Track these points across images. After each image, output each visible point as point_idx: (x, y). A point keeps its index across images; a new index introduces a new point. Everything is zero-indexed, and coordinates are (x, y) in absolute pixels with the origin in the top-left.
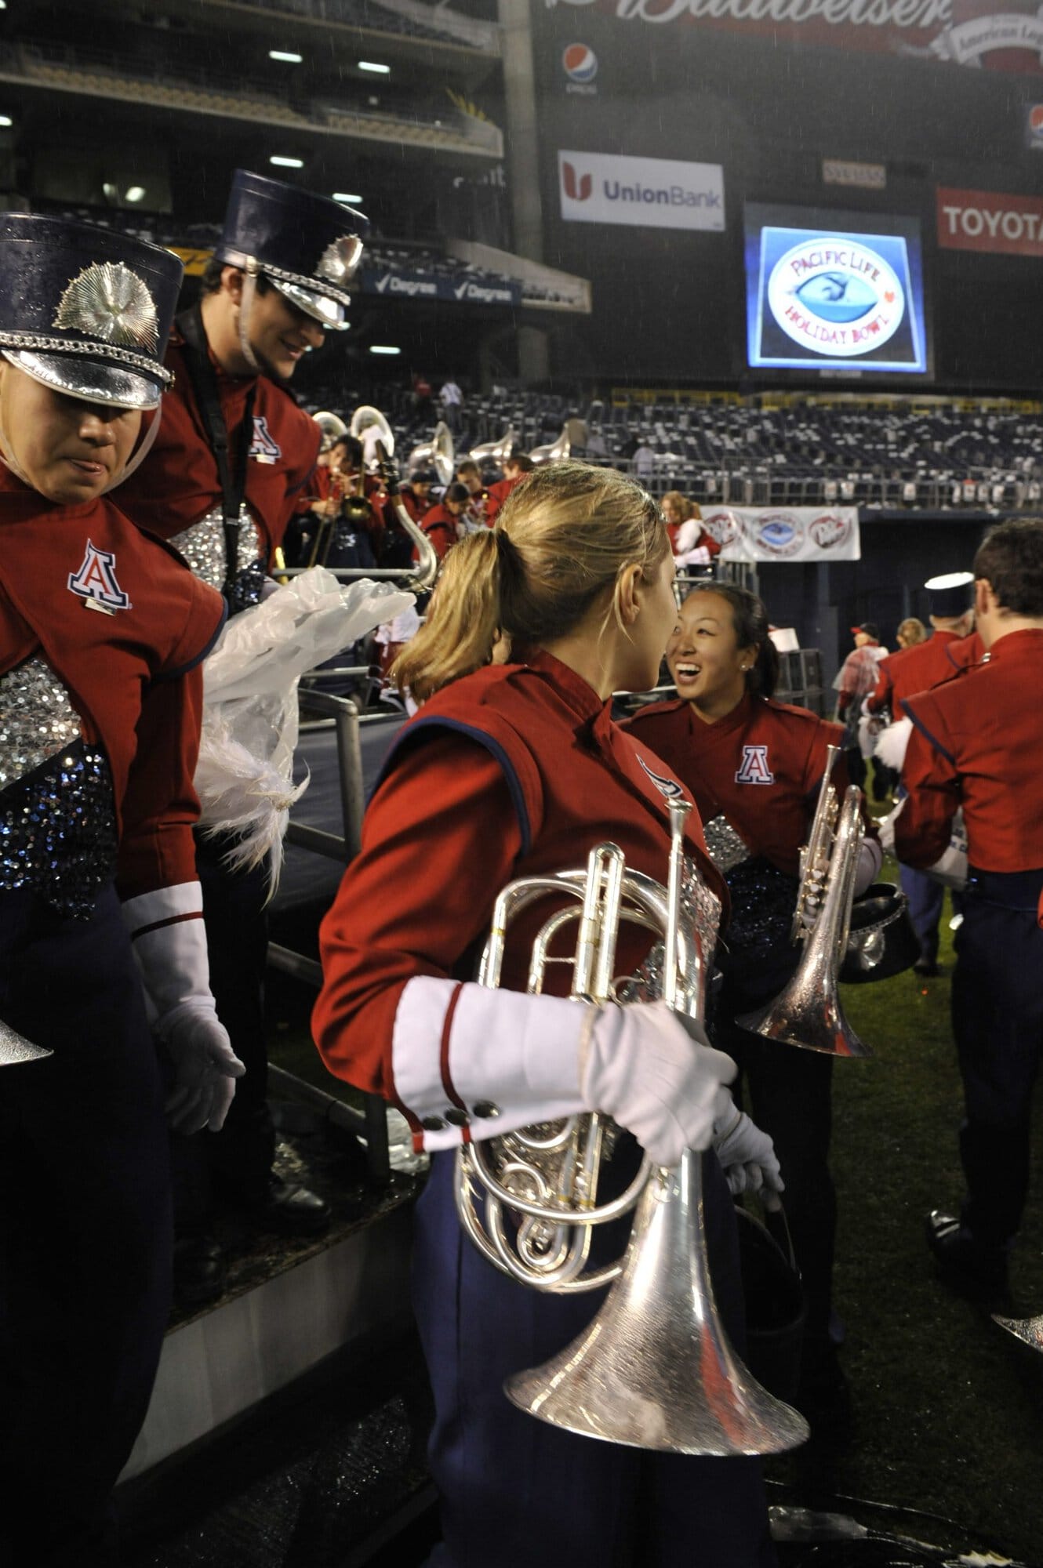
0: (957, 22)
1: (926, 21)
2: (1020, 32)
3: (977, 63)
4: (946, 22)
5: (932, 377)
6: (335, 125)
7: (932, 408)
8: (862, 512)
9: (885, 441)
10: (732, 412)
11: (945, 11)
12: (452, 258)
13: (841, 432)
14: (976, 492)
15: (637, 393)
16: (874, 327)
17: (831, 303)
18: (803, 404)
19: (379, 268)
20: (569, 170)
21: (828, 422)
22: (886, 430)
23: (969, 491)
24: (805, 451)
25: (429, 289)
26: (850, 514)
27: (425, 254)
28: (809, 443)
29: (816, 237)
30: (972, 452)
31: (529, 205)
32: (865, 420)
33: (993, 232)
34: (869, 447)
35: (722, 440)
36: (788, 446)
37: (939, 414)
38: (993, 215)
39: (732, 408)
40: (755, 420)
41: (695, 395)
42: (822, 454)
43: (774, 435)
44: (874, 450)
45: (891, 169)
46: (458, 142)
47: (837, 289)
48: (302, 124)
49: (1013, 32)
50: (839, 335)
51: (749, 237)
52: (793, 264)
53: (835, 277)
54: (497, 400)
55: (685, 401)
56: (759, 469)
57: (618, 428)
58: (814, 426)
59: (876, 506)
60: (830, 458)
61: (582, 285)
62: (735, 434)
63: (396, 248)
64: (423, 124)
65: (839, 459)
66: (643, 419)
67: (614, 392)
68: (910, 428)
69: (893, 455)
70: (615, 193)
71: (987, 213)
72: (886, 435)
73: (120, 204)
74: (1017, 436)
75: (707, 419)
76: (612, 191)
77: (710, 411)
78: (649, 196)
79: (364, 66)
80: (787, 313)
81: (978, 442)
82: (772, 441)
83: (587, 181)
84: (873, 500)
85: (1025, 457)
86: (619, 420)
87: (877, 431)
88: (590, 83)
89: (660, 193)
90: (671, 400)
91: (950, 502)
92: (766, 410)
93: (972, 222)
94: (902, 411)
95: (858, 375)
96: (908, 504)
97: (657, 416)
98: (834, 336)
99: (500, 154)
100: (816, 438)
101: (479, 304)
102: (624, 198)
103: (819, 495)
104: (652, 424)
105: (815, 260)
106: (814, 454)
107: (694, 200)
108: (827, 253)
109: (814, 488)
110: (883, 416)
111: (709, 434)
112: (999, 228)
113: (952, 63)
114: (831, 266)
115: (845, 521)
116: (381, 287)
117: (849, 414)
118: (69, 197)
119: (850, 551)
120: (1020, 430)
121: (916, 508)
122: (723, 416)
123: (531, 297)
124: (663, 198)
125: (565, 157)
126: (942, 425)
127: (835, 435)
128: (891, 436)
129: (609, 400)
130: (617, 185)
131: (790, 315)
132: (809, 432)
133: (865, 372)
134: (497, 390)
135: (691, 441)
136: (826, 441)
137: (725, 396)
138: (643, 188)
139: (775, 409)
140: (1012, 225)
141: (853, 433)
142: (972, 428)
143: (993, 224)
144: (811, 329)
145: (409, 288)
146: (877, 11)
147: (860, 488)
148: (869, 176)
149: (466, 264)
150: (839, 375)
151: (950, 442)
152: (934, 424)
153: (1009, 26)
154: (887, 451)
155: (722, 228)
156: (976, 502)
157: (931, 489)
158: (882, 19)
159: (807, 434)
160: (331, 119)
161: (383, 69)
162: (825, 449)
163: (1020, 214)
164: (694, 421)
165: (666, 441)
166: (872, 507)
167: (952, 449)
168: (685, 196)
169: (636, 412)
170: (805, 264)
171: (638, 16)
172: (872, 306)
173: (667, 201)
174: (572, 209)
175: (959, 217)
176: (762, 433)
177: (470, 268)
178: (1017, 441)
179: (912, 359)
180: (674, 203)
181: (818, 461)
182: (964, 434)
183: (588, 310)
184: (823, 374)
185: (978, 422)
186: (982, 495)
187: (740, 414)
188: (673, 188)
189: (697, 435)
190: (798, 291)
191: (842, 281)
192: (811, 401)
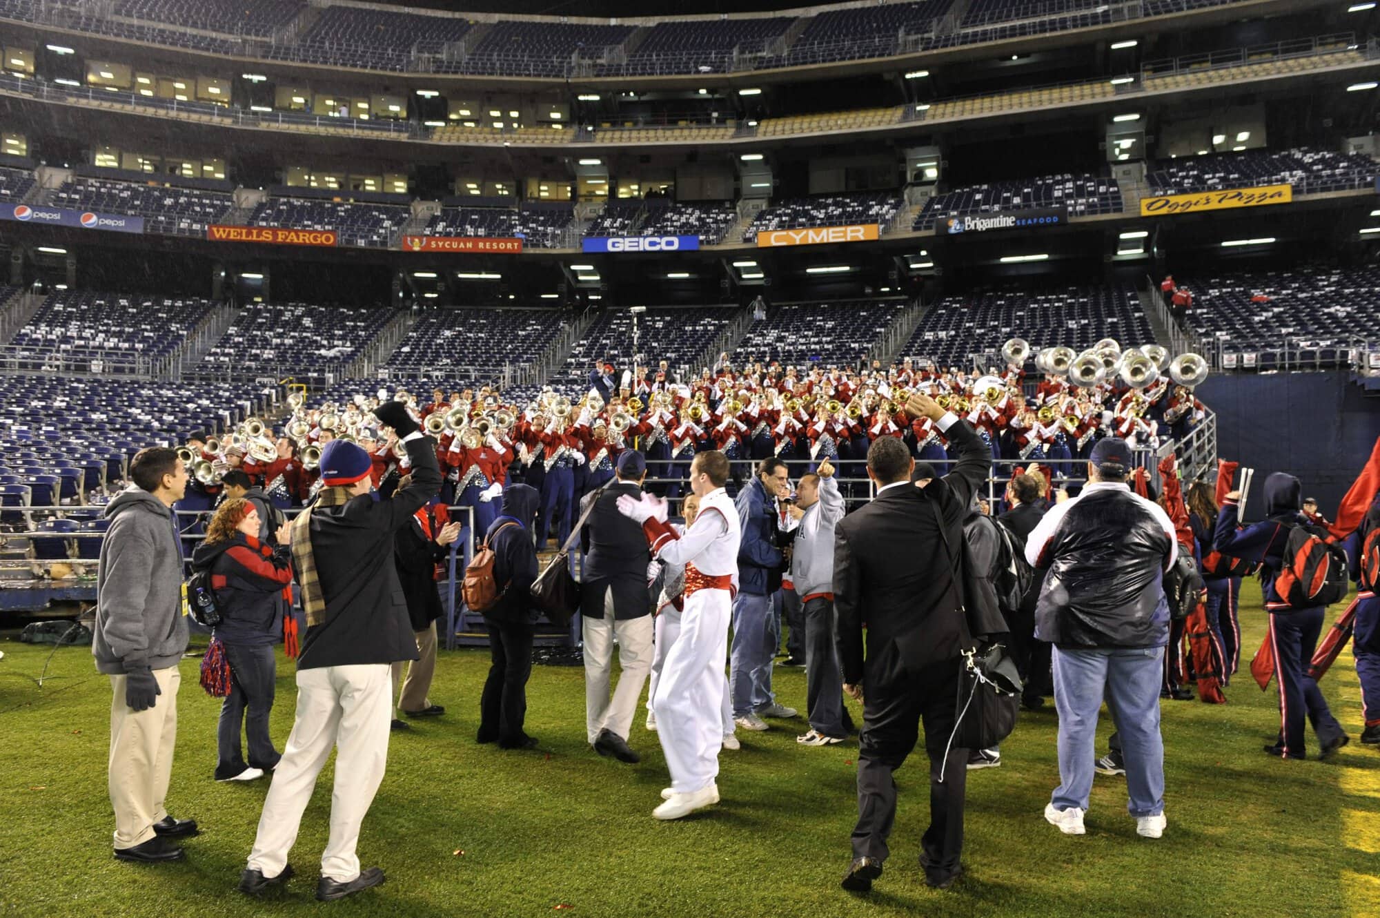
73: (1221, 150)
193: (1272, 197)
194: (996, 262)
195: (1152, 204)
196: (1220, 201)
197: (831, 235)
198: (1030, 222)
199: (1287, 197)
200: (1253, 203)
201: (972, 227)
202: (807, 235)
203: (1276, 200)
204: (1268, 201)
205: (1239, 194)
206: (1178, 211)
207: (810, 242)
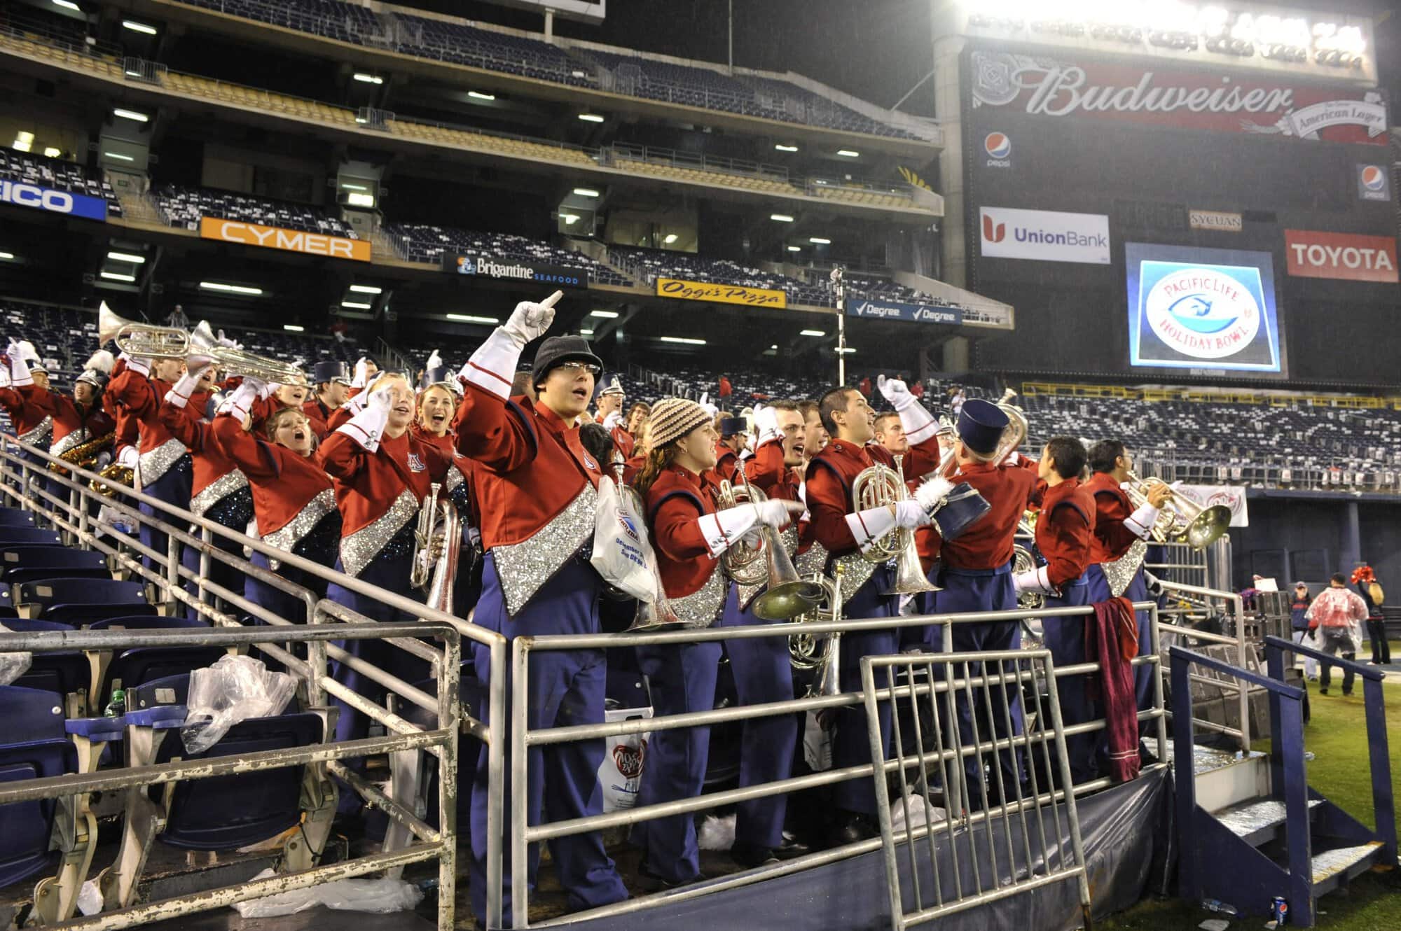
0: (1297, 106)
1: (1271, 108)
2: (1350, 113)
3: (1315, 137)
4: (1288, 108)
5: (1286, 376)
6: (822, 196)
7: (1289, 401)
8: (1248, 488)
9: (1254, 431)
10: (1121, 402)
11: (1286, 100)
12: (900, 285)
13: (1216, 423)
14: (1342, 478)
15: (1041, 386)
16: (1236, 337)
17: (1199, 317)
18: (1177, 397)
19: (854, 297)
20: (988, 221)
21: (1203, 411)
22: (1252, 421)
23: (1336, 476)
24: (1189, 437)
25: (895, 312)
26: (1240, 492)
27: (880, 282)
28: (1190, 430)
29: (1184, 268)
30: (1329, 441)
31: (955, 245)
32: (1235, 413)
33: (1335, 263)
34: (1241, 435)
35: (1119, 426)
36: (1174, 433)
37: (1295, 407)
38: (1334, 250)
39: (1120, 398)
40: (1142, 410)
41: (1088, 389)
42: (1204, 440)
43: (1162, 423)
44: (1246, 437)
45: (1247, 217)
46: (910, 206)
47: (1203, 308)
48: (800, 196)
49: (1345, 113)
50: (1206, 345)
51: (1129, 267)
52: (1165, 289)
53: (1202, 298)
54: (934, 390)
55: (1080, 392)
56: (1157, 453)
57: (1035, 415)
58: (1190, 416)
59: (1259, 486)
60: (1211, 444)
61: (1007, 309)
62: (1128, 422)
63: (856, 278)
64: (885, 193)
65: (1219, 445)
66: (1051, 407)
67: (1023, 384)
68: (1273, 419)
69: (1263, 442)
70: (1024, 236)
71: (1328, 249)
72: (1253, 424)
73: (662, 247)
74: (1368, 429)
75: (1103, 409)
76: (1021, 236)
77: (1103, 401)
78: (1050, 239)
79: (842, 153)
80: (1161, 325)
81: (1334, 431)
82: (1160, 429)
83: (1001, 229)
84: (1257, 482)
85: (1377, 447)
86: (1033, 409)
87: (1244, 422)
88: (1004, 160)
89: (1058, 236)
90: (1070, 391)
91: (1319, 485)
92: (1148, 401)
93: (1317, 255)
94: (1264, 406)
95: (1223, 374)
96: (1285, 485)
97: (1061, 406)
98: (1201, 342)
99: (942, 214)
100: (1195, 427)
101: (931, 323)
102: (1030, 240)
103: (1214, 476)
104: (1061, 413)
105: (1185, 285)
106: (1196, 440)
107: (1086, 241)
108: (1194, 280)
109: (1209, 471)
110: (1247, 408)
111: (1108, 421)
112: (1340, 258)
113: (1295, 137)
114: (1197, 290)
115: (1236, 497)
116: (860, 311)
117: (1219, 406)
118: (628, 243)
119: (1240, 521)
120: (1368, 422)
121: (1291, 488)
122: (1117, 405)
123: (968, 318)
124: (1061, 239)
125: (985, 211)
126: (1299, 416)
127: (1211, 425)
128: (1258, 426)
129: (1019, 391)
130: (1025, 231)
131: (1164, 327)
132: (1189, 421)
133: (1228, 371)
134: (932, 382)
135: (1096, 427)
136: (1203, 427)
137: (1113, 389)
138: (1044, 234)
139: (1156, 400)
140: (1352, 258)
141: (1226, 424)
142: (1327, 420)
143: (1335, 256)
144: (1182, 338)
145: (881, 312)
146: (1231, 102)
147: (1246, 472)
148: (1231, 222)
149: (912, 291)
150: (1206, 373)
151: (1310, 432)
152: (1293, 416)
153: (1342, 109)
154: (1259, 439)
155: (1108, 261)
156: (1342, 485)
157: (1304, 474)
158: (1235, 107)
159: (1188, 423)
160: (819, 191)
161: (855, 154)
162: (1206, 437)
163: (1358, 249)
164: (1093, 411)
165: (1076, 427)
166: (1254, 486)
167: (1312, 438)
168: (1079, 239)
169: (1043, 400)
170: (1176, 288)
171: (1042, 111)
172: (1233, 320)
173: (1064, 242)
174: (990, 248)
175: (1305, 252)
176: (1149, 420)
177: (916, 295)
178: (1367, 432)
179: (1270, 362)
180: (1069, 244)
181: (1202, 447)
182: (1320, 425)
183: (1012, 327)
184: (1193, 372)
185: (1330, 415)
186: (1347, 480)
187: (1129, 404)
188: (1068, 233)
189: (1097, 421)
190: (1170, 309)
191: (1207, 302)
192: (1185, 395)
193: (770, 300)
194: (440, 317)
195: (669, 285)
196: (728, 295)
197: (308, 244)
198: (548, 278)
199: (781, 304)
200: (755, 303)
201: (486, 271)
202: (275, 236)
203: (773, 304)
204: (766, 304)
205: (744, 292)
206: (691, 297)
207: (279, 245)
